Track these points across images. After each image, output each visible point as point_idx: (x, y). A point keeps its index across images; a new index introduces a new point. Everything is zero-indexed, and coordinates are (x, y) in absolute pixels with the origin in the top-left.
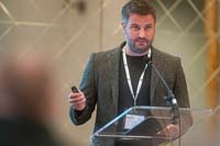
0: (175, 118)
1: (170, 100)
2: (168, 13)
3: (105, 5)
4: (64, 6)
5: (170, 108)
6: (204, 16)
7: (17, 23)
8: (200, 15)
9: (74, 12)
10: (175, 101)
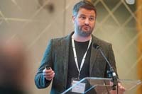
0: (114, 85)
1: (111, 73)
2: (111, 13)
3: (67, 7)
4: (39, 8)
5: (111, 79)
6: (136, 15)
7: (6, 19)
8: (133, 15)
9: (46, 12)
10: (114, 74)
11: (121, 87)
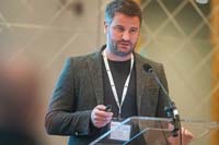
0: (176, 130)
1: (171, 110)
2: (171, 17)
4: (59, 8)
5: (171, 120)
7: (9, 25)
9: (70, 14)
10: (176, 112)
11: (186, 132)
